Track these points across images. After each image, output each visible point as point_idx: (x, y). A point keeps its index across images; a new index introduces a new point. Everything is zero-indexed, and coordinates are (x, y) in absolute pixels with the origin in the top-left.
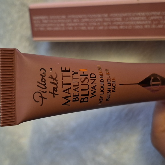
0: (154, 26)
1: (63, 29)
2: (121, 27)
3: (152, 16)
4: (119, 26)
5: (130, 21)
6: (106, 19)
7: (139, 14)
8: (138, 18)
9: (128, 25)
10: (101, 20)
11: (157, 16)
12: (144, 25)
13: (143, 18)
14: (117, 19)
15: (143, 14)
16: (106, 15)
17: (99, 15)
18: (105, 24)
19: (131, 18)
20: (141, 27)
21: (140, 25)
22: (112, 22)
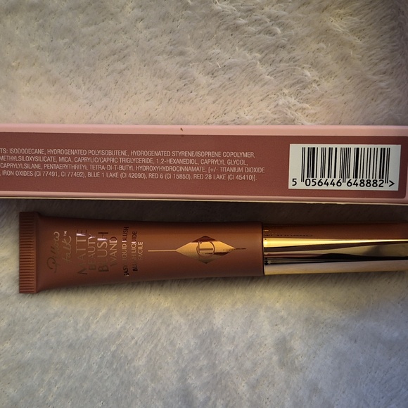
0: (210, 177)
4: (147, 173)
7: (184, 153)
8: (182, 161)
9: (164, 172)
10: (113, 160)
13: (190, 161)
14: (145, 161)
15: (191, 154)
16: (124, 153)
17: (110, 153)
18: (121, 168)
19: (170, 161)
20: (188, 177)
21: (186, 172)
22: (134, 165)
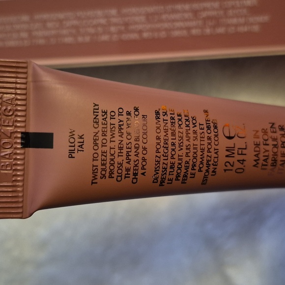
0: (208, 31)
1: (26, 43)
2: (146, 35)
3: (205, 9)
4: (140, 32)
5: (161, 21)
6: (114, 20)
7: (179, 7)
8: (177, 16)
9: (159, 30)
10: (103, 21)
11: (214, 9)
12: (189, 29)
13: (186, 15)
14: (137, 19)
15: (187, 7)
16: (113, 12)
17: (99, 13)
18: (113, 29)
19: (164, 17)
20: (185, 33)
21: (181, 29)
22: (126, 25)
